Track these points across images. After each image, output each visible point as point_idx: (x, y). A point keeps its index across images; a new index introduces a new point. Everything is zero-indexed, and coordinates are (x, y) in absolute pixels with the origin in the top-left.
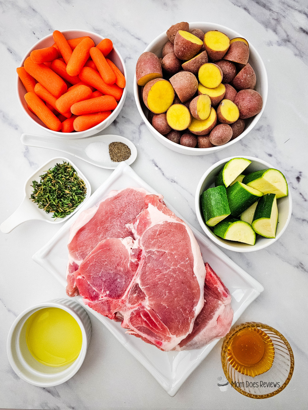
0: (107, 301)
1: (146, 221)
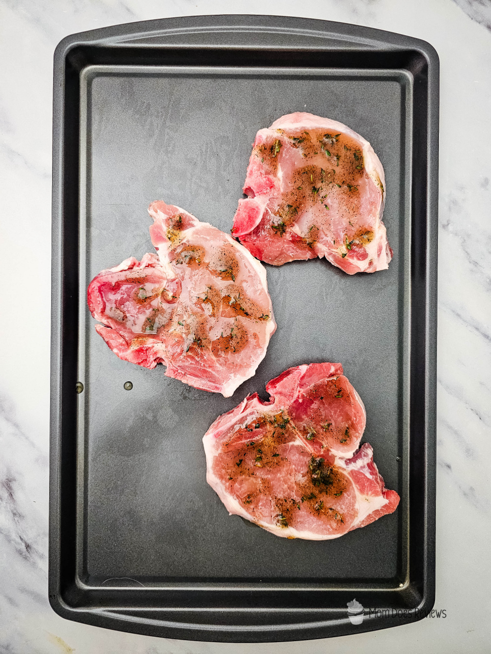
0: (292, 397)
1: (366, 489)
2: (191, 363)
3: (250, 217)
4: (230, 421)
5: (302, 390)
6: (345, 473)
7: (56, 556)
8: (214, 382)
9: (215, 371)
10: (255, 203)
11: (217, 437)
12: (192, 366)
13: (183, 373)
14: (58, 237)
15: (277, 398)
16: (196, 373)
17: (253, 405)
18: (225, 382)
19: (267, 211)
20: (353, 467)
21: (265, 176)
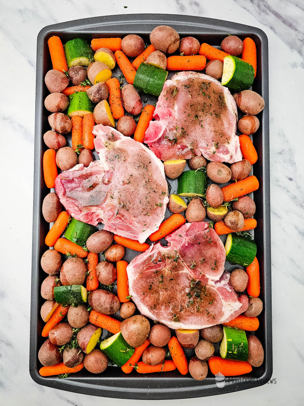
0: (181, 242)
1: (228, 298)
2: (119, 222)
3: (156, 132)
4: (143, 257)
5: (187, 238)
6: (215, 289)
7: (34, 344)
8: (134, 234)
9: (133, 226)
10: (159, 124)
11: (135, 267)
12: (120, 223)
13: (115, 228)
14: (38, 146)
15: (172, 242)
16: (123, 228)
17: (157, 247)
18: (140, 234)
19: (166, 129)
20: (219, 285)
21: (167, 108)
